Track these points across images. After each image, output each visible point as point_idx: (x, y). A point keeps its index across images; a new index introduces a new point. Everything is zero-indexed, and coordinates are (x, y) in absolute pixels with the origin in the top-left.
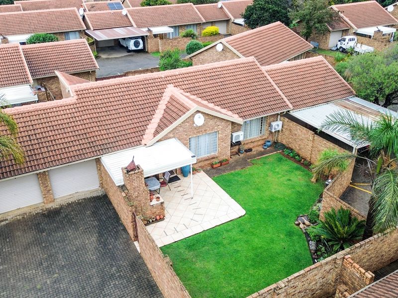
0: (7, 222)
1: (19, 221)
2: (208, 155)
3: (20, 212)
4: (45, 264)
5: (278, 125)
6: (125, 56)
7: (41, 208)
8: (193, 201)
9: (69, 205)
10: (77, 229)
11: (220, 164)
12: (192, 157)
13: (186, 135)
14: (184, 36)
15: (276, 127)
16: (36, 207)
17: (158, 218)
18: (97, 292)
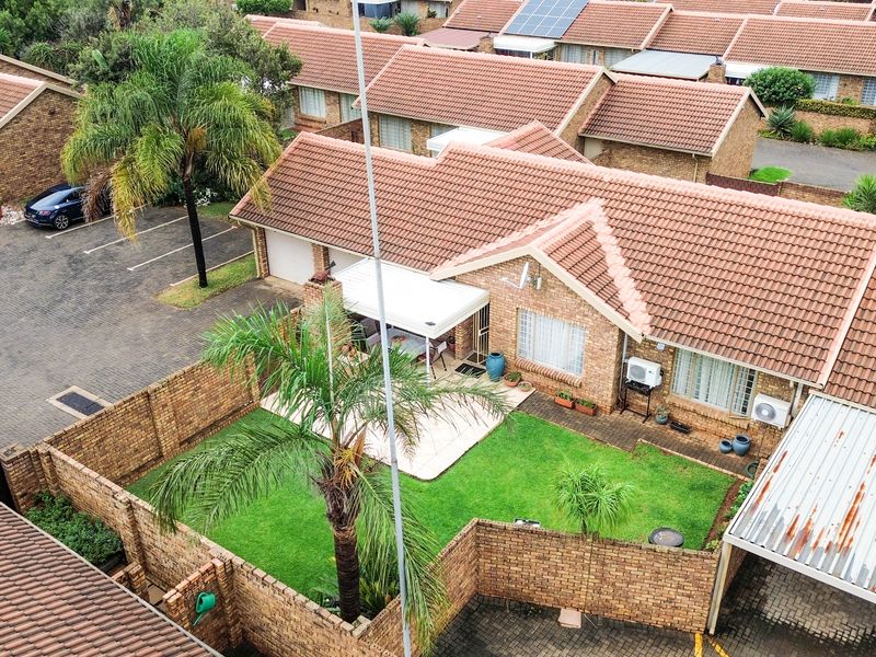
0: (267, 288)
5: (772, 412)
13: (511, 298)
15: (765, 413)
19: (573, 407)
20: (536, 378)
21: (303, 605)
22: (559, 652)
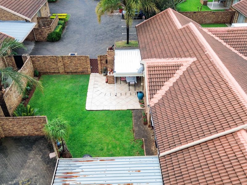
22: (40, 158)
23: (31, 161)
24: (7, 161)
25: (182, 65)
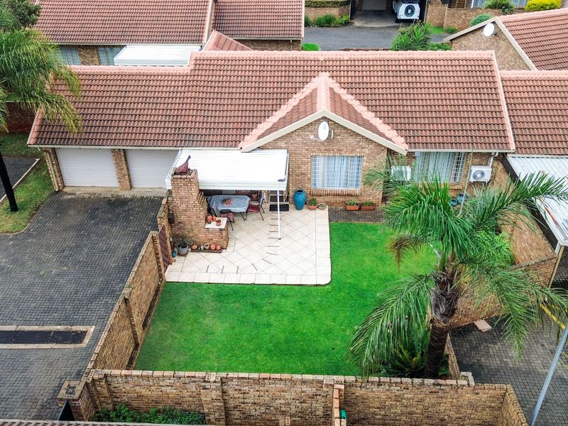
0: (73, 196)
1: (83, 199)
2: (344, 189)
3: (92, 190)
4: (66, 253)
5: (483, 174)
6: (388, 27)
7: (113, 193)
8: (278, 243)
9: (142, 198)
10: (125, 228)
11: (357, 207)
12: (280, 180)
13: (307, 150)
14: (490, 7)
15: (479, 175)
16: (109, 189)
17: (213, 247)
18: (84, 302)
19: (360, 209)
20: (327, 199)
21: (423, 384)
22: (496, 346)
23: (508, 360)
24: (528, 406)
25: (331, 89)
